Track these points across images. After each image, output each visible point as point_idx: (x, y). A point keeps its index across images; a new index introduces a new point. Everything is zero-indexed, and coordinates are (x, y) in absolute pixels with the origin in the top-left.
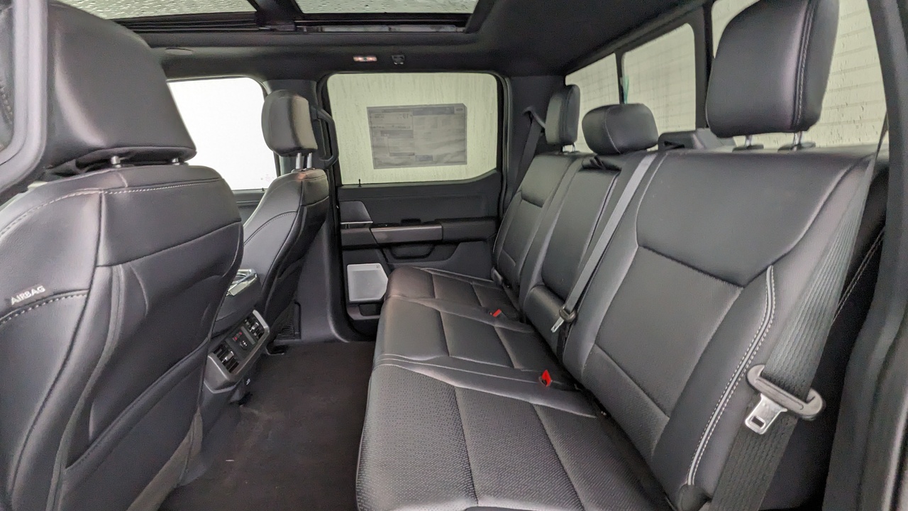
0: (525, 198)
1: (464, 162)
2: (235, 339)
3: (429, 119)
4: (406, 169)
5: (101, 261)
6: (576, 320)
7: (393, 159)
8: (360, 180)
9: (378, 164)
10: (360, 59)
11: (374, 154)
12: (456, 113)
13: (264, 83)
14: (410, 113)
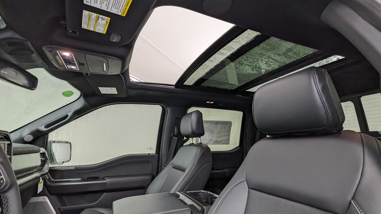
1: (228, 144)
3: (219, 126)
12: (228, 125)
13: (168, 108)
14: (213, 123)
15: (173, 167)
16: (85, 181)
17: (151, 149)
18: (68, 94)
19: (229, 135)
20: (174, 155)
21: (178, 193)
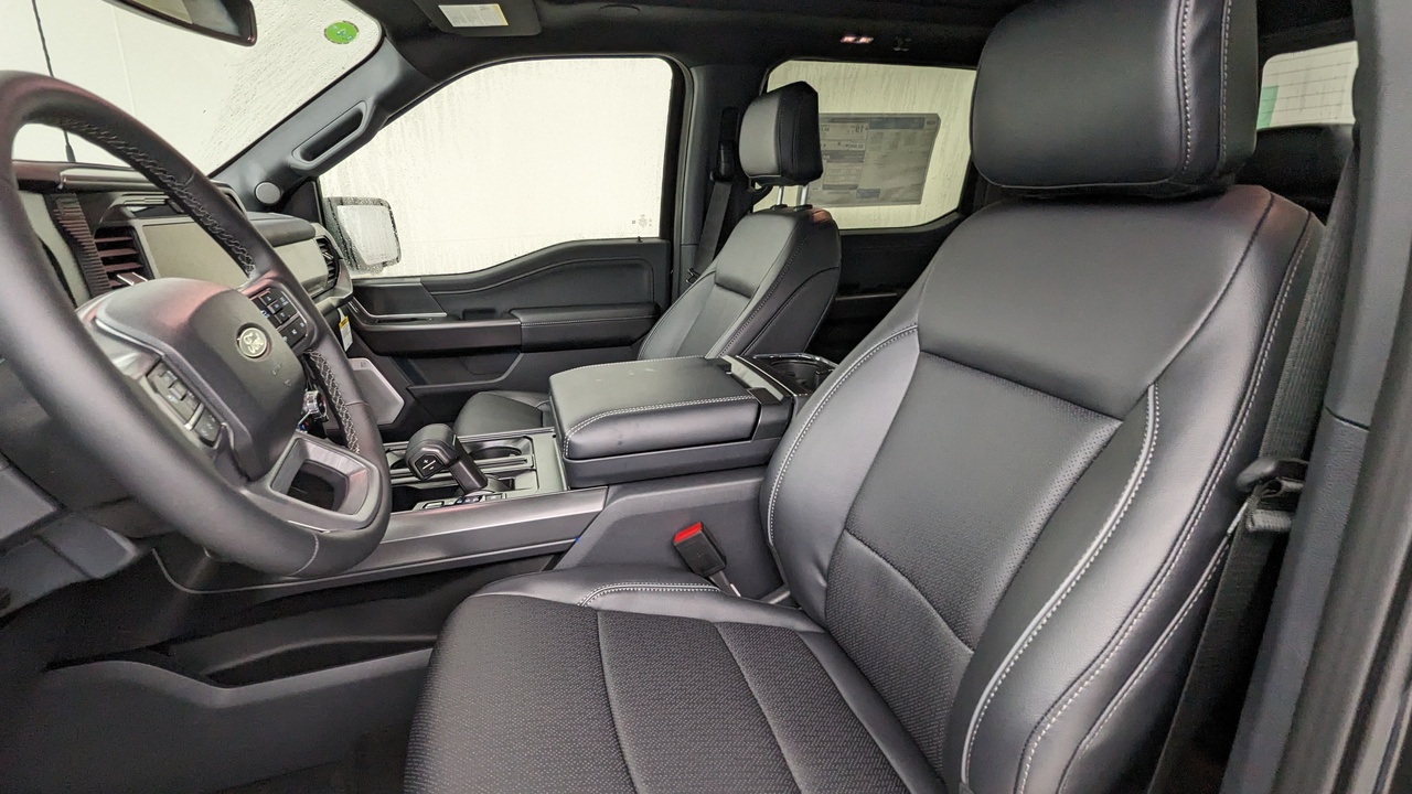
1: (918, 201)
3: (889, 135)
7: (826, 194)
10: (851, 39)
12: (926, 126)
13: (692, 70)
14: (866, 125)
15: (718, 284)
16: (458, 319)
17: (643, 222)
18: (342, 33)
19: (923, 170)
20: (719, 242)
21: (727, 358)
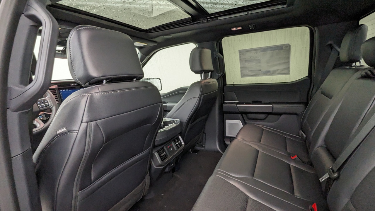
0: (323, 93)
1: (288, 73)
2: (168, 147)
3: (269, 53)
4: (256, 77)
5: (85, 120)
6: (338, 177)
7: (250, 73)
8: (234, 83)
9: (243, 75)
10: (234, 29)
11: (241, 71)
12: (285, 49)
14: (259, 51)
